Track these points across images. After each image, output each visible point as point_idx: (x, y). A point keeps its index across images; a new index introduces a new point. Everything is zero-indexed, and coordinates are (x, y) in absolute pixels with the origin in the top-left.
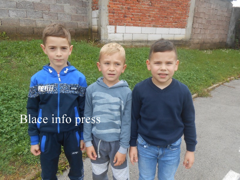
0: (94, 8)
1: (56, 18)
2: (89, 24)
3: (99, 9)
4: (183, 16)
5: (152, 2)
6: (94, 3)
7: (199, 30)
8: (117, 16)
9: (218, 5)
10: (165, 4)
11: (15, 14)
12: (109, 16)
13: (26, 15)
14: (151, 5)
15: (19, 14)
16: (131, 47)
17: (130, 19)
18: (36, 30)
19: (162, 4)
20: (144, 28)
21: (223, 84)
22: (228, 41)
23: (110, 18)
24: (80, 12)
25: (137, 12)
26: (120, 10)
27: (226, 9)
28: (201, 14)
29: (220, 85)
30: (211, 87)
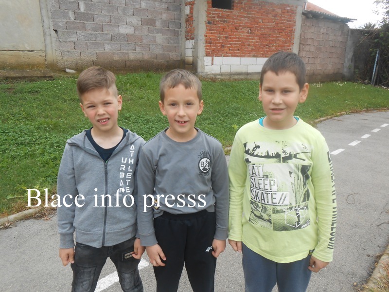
0: (188, 37)
1: (148, 49)
2: (181, 55)
3: (195, 39)
4: (287, 43)
5: (252, 29)
6: (188, 32)
7: (307, 59)
8: (214, 46)
9: (330, 28)
10: (266, 31)
11: (110, 47)
12: (206, 46)
13: (119, 48)
14: (251, 33)
15: (113, 46)
16: (229, 80)
17: (228, 49)
18: (128, 64)
19: (262, 31)
20: (243, 59)
21: (331, 118)
22: (345, 71)
23: (207, 49)
24: (172, 42)
25: (235, 41)
26: (217, 40)
27: (340, 32)
28: (308, 40)
29: (328, 119)
30: (318, 120)
